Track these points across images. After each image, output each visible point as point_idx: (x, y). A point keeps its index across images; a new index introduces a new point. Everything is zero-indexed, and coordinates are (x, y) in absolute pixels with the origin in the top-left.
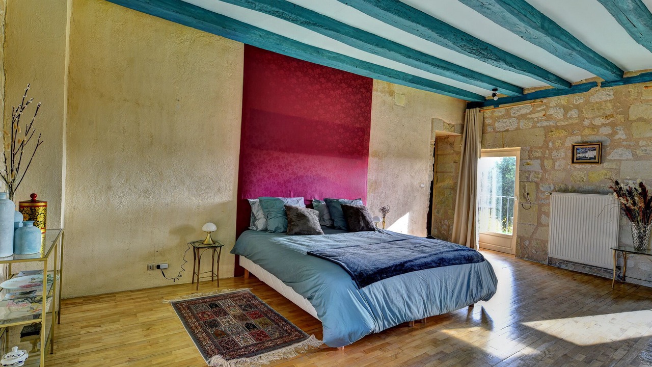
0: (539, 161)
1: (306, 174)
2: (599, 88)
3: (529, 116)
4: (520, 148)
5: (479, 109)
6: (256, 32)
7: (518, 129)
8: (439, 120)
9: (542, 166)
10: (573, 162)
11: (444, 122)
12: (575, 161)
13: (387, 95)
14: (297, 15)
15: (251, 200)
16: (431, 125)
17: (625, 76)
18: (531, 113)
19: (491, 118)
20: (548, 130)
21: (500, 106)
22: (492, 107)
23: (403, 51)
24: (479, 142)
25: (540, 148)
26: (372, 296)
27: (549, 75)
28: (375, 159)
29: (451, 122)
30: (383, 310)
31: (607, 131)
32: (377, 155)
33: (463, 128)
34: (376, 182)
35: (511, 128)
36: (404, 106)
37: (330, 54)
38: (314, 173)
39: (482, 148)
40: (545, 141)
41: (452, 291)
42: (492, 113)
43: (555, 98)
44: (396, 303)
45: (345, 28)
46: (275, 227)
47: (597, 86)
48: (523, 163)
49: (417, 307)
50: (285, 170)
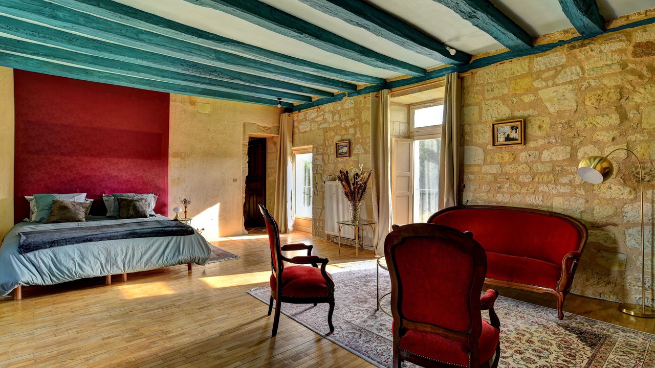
0: (321, 156)
1: (94, 174)
2: (347, 97)
3: (316, 120)
4: (312, 146)
5: (289, 114)
6: (11, 58)
7: (311, 130)
8: (253, 124)
9: (323, 160)
10: (337, 157)
11: (258, 126)
12: (338, 156)
13: (188, 104)
14: (22, 49)
15: (27, 197)
16: (242, 128)
17: (358, 89)
18: (317, 117)
19: (297, 121)
20: (326, 130)
21: (302, 111)
22: (297, 112)
23: (154, 72)
24: (290, 141)
25: (322, 146)
26: (37, 260)
27: (301, 88)
28: (177, 160)
29: (266, 125)
30: (50, 269)
31: (352, 131)
32: (177, 155)
33: (279, 130)
34: (179, 179)
35: (307, 129)
36: (209, 113)
37: (101, 74)
38: (103, 172)
39: (293, 147)
40: (324, 140)
41: (141, 256)
42: (298, 116)
43: (327, 105)
44: (65, 264)
45: (81, 56)
46: (40, 217)
47: (346, 96)
48: (314, 159)
49: (91, 267)
50: (68, 171)
